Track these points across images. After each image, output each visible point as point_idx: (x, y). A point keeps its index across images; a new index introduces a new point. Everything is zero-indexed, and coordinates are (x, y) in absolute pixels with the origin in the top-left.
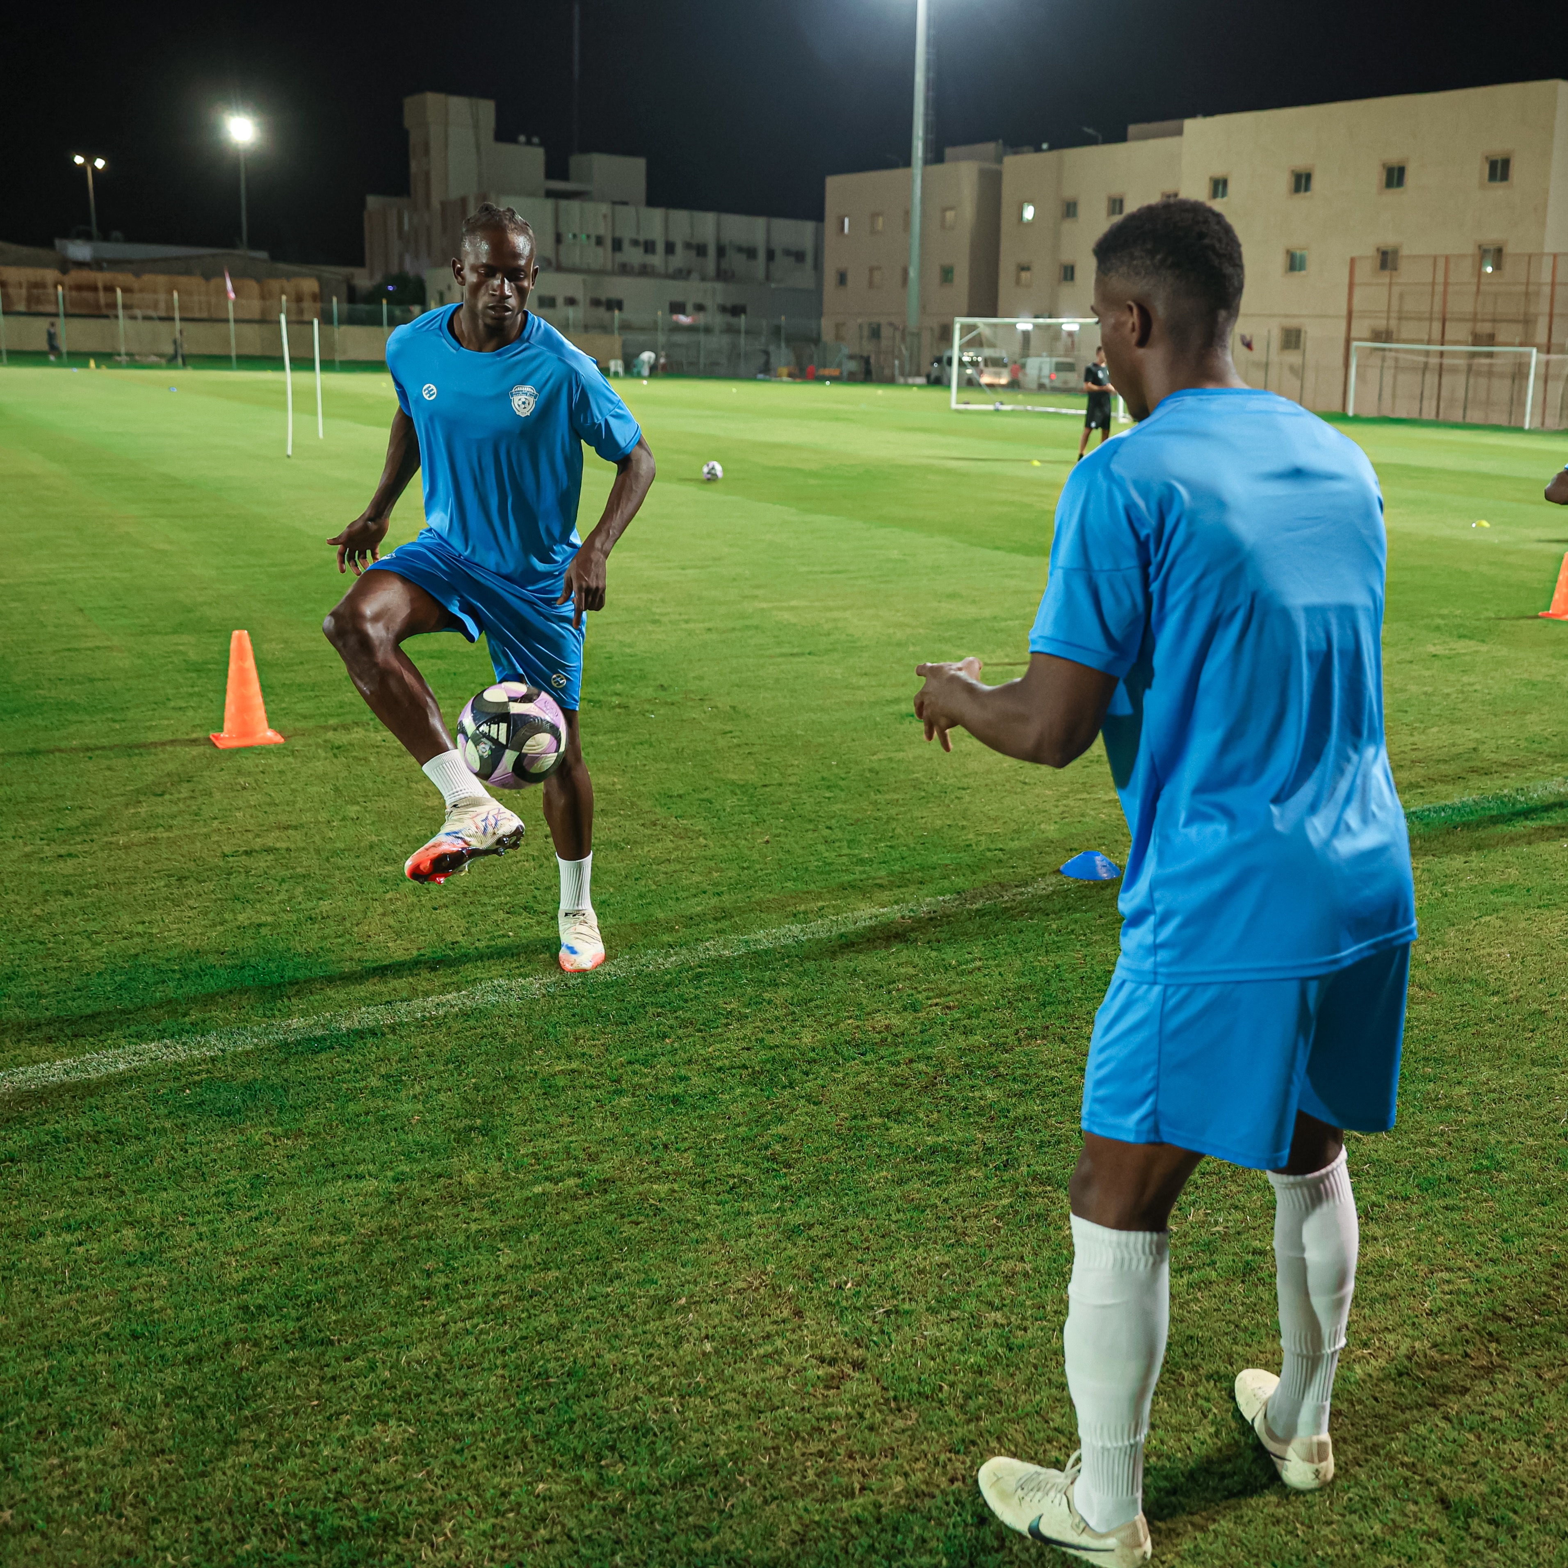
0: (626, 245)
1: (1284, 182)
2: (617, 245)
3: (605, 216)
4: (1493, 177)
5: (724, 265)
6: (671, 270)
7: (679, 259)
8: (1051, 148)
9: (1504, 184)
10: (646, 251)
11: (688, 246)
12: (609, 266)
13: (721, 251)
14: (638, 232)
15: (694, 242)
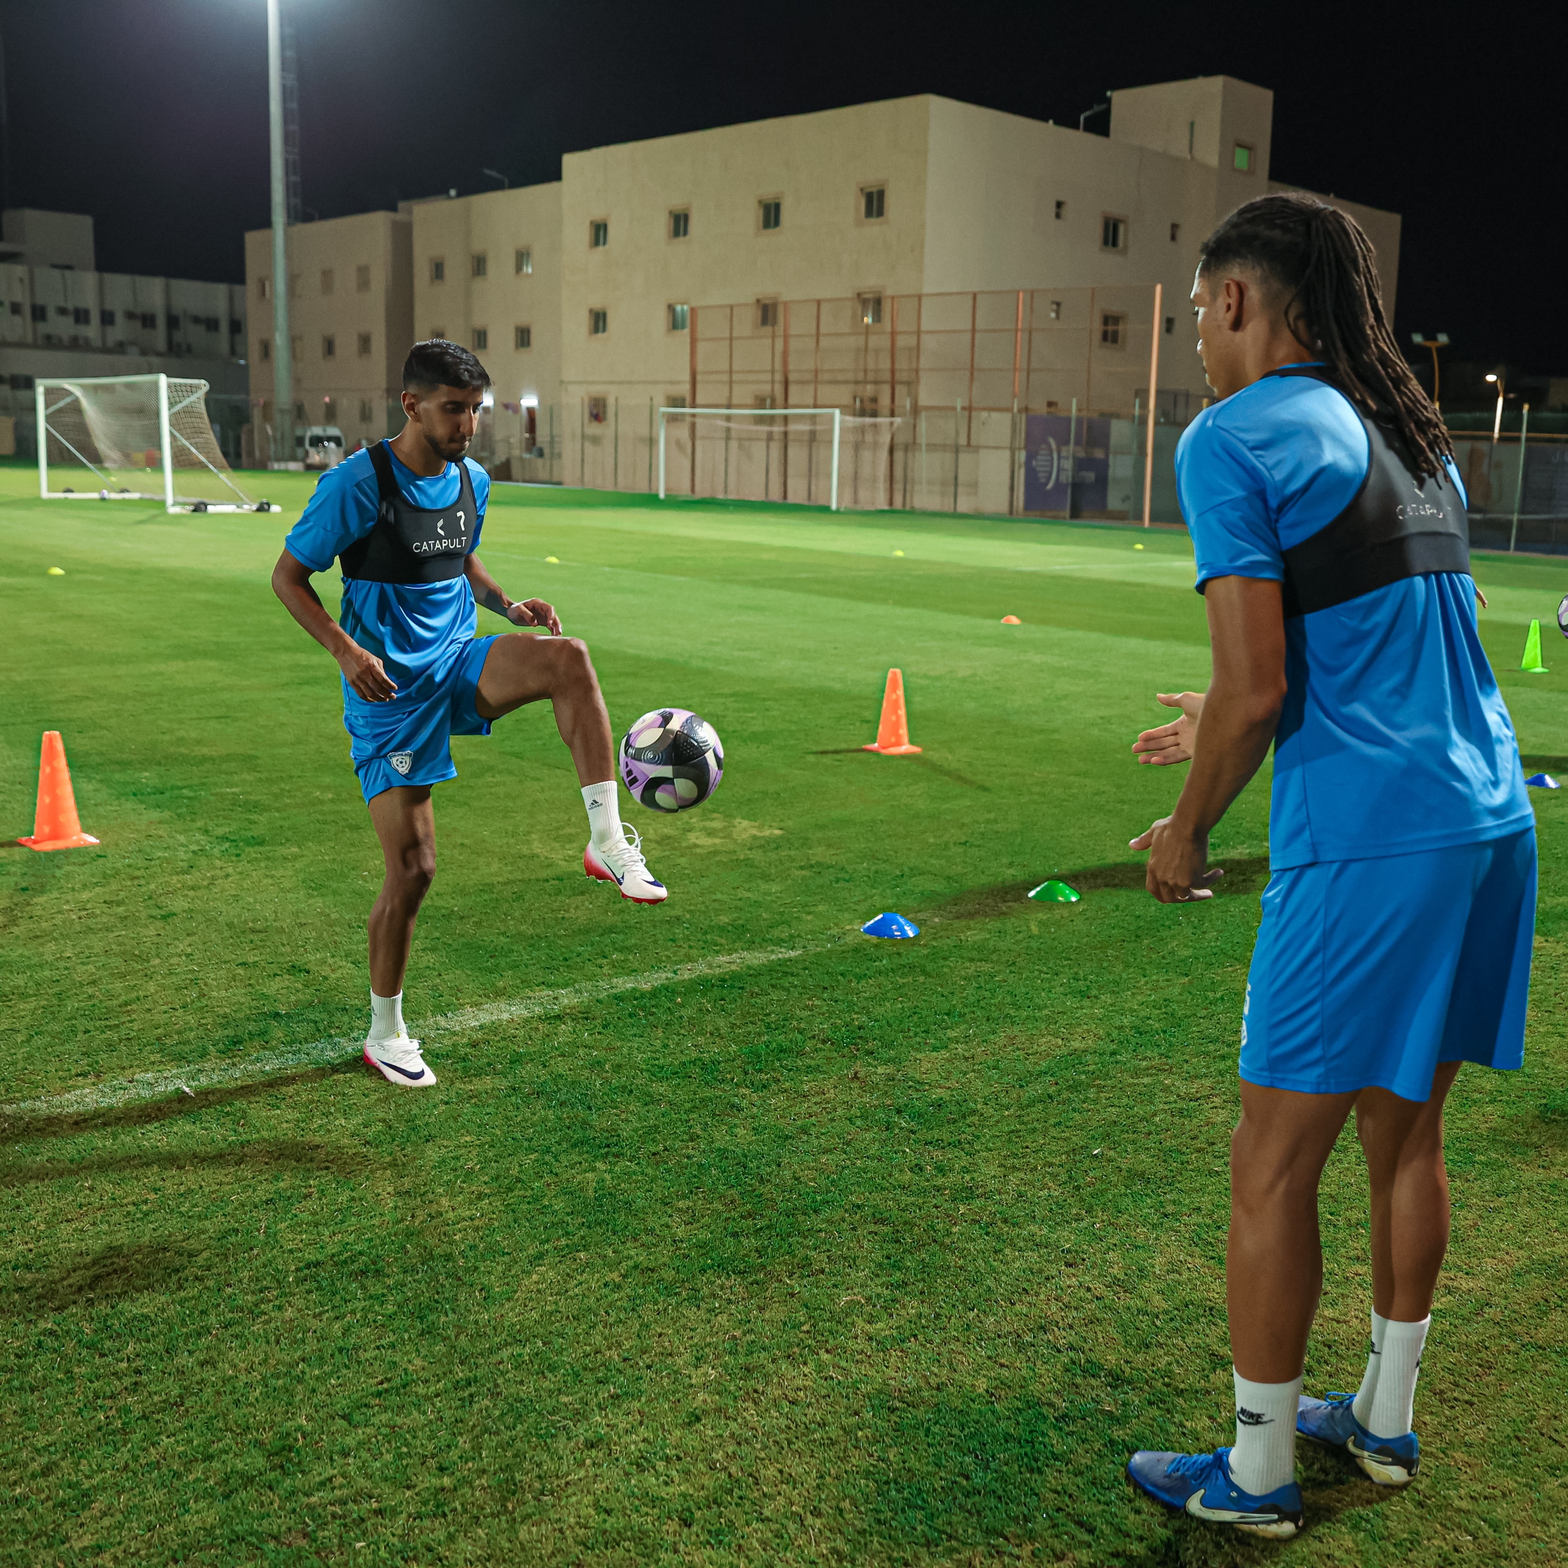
0: (51, 313)
1: (662, 224)
2: (39, 313)
3: (21, 280)
4: (869, 213)
5: (178, 337)
6: (110, 342)
7: (119, 331)
8: (460, 195)
9: (881, 219)
10: (77, 321)
11: (130, 316)
12: (30, 339)
13: (173, 322)
14: (66, 300)
15: (138, 311)
